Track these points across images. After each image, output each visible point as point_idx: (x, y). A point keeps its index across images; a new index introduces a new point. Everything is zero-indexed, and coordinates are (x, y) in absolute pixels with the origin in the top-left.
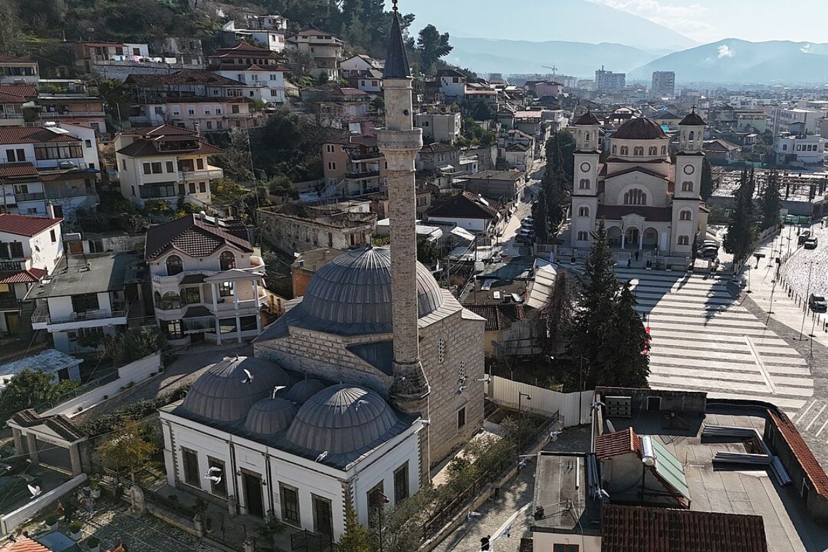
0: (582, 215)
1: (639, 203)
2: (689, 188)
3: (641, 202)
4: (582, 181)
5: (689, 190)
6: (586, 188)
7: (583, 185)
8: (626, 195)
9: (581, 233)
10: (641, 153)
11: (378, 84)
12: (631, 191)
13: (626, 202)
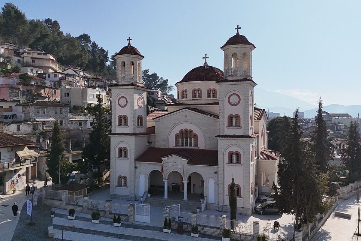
0: (121, 156)
1: (191, 146)
2: (236, 123)
3: (193, 145)
4: (120, 118)
5: (237, 126)
6: (125, 125)
7: (122, 123)
8: (177, 136)
9: (120, 178)
10: (200, 95)
11: (58, 76)
12: (181, 131)
13: (177, 144)
